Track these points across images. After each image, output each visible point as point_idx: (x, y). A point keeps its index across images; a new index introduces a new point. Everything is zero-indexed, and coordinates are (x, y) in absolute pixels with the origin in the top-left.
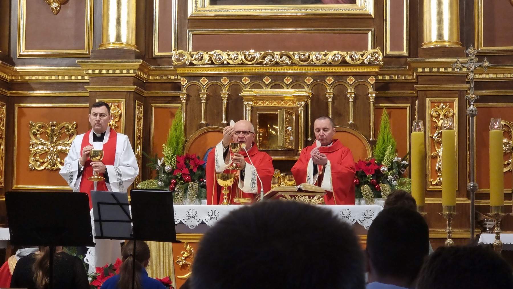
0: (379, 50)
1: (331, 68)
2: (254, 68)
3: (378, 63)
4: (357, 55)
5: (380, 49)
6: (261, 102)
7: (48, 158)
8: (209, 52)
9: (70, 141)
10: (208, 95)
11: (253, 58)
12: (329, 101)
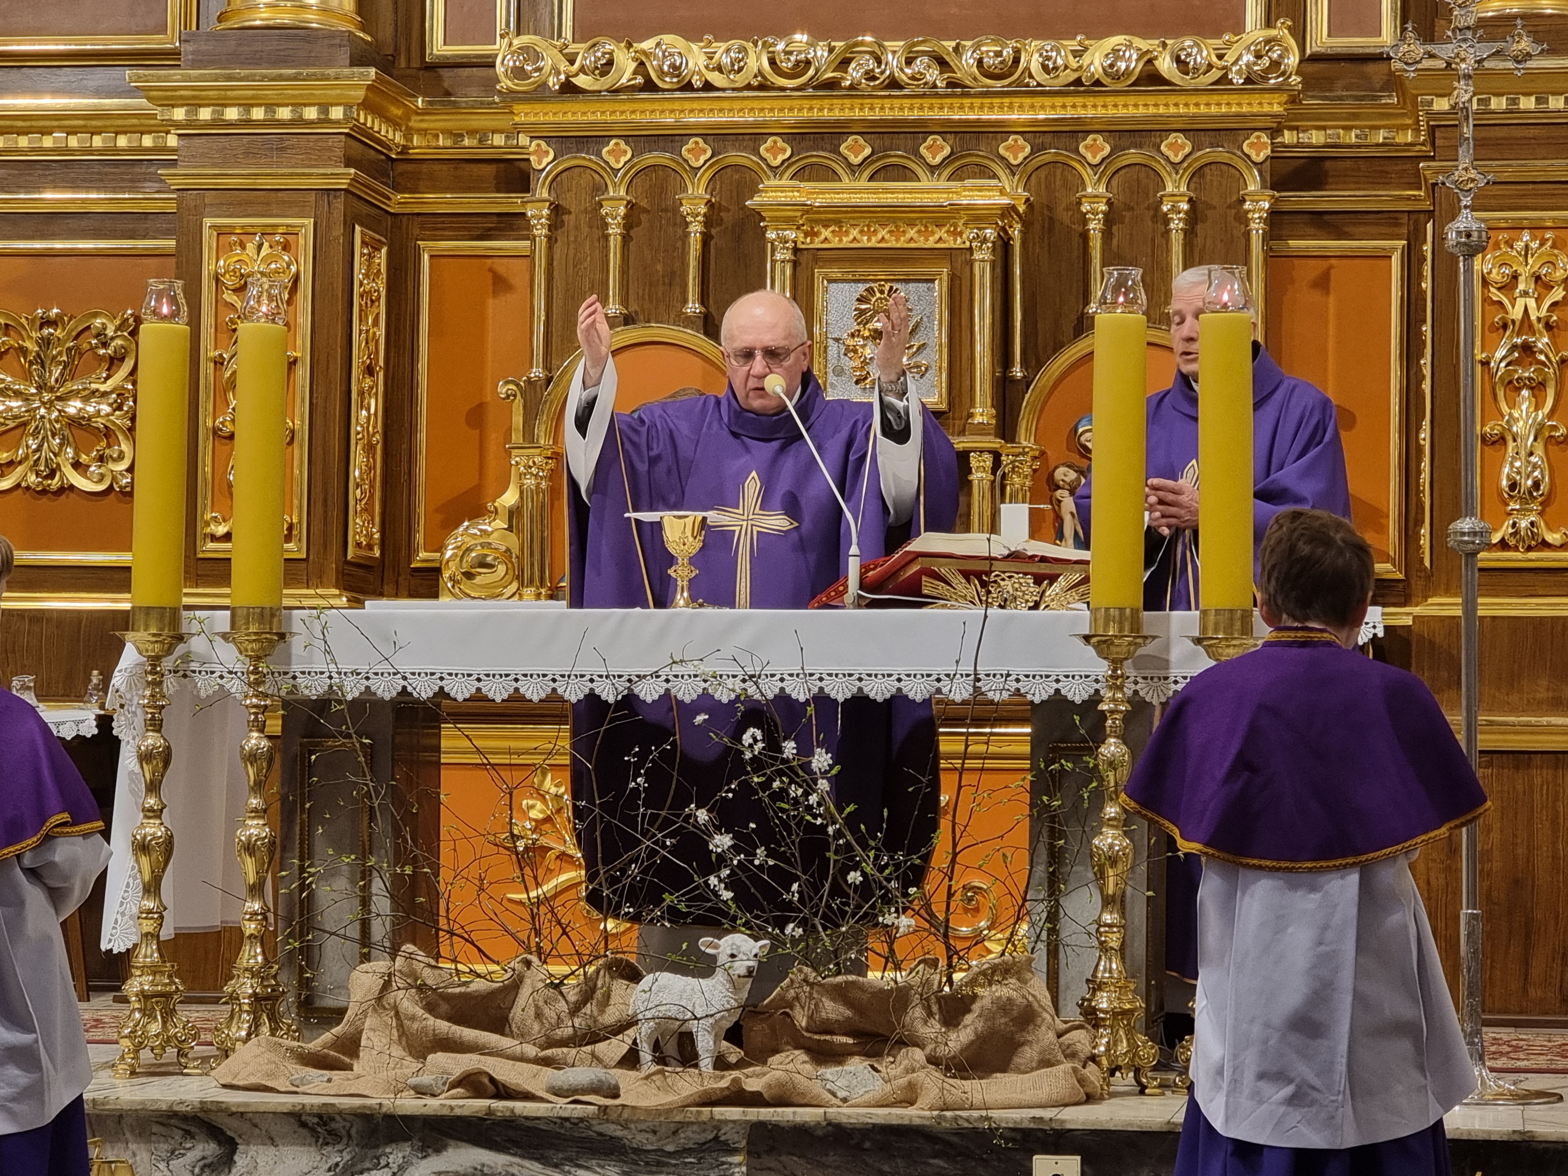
0: (1286, 31)
1: (1100, 101)
2: (806, 103)
3: (1281, 79)
4: (1200, 51)
5: (1289, 28)
6: (831, 229)
7: (28, 447)
8: (635, 45)
9: (109, 382)
10: (633, 205)
11: (803, 65)
12: (1091, 226)
